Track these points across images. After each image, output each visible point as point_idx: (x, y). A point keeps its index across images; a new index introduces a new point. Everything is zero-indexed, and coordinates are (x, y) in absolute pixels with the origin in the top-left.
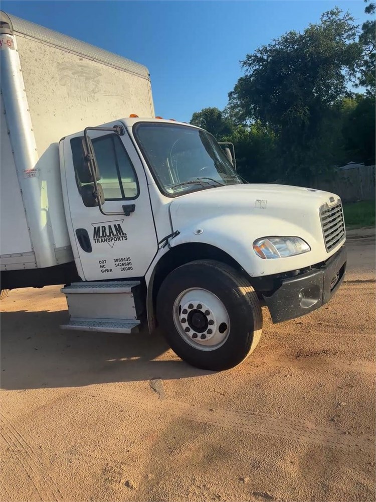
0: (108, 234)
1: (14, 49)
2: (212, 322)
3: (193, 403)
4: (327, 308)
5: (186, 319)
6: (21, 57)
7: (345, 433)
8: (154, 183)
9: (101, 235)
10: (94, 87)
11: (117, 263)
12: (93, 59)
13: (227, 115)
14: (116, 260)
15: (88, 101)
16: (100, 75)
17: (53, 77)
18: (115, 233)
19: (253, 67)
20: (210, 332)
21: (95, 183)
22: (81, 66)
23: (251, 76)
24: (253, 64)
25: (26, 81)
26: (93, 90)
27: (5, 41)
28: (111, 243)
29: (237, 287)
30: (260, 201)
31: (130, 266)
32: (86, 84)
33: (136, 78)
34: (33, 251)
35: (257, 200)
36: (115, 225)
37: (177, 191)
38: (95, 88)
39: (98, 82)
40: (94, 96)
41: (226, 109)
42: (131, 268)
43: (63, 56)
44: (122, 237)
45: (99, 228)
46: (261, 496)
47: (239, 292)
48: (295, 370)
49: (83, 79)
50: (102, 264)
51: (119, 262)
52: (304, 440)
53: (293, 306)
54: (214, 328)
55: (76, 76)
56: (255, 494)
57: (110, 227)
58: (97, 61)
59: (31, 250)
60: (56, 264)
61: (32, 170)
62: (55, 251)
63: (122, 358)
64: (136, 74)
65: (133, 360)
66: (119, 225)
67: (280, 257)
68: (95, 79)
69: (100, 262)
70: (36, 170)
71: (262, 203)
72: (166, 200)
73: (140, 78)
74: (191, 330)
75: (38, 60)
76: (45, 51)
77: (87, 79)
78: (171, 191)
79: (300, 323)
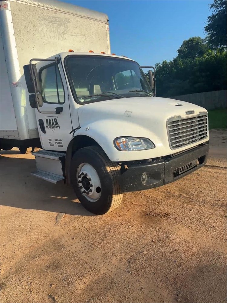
0: (52, 124)
1: (8, 10)
2: (92, 186)
3: (68, 232)
4: (194, 185)
5: (81, 181)
6: (13, 14)
7: (129, 272)
8: (72, 95)
9: (49, 124)
10: (63, 30)
11: (56, 141)
12: (64, 12)
13: (206, 42)
14: (56, 140)
15: (58, 40)
16: (69, 22)
17: (34, 26)
18: (55, 124)
19: (219, 9)
20: (91, 191)
21: (35, 93)
22: (55, 17)
23: (216, 15)
24: (219, 6)
25: (15, 29)
26: (63, 33)
27: (3, 5)
28: (53, 129)
29: (105, 166)
30: (128, 112)
31: (61, 144)
32: (57, 29)
33: (97, 23)
34: (18, 130)
35: (126, 111)
36: (54, 119)
37: (86, 100)
38: (65, 31)
39: (67, 27)
40: (63, 36)
41: (206, 38)
42: (62, 146)
43: (42, 12)
44: (58, 126)
45: (48, 119)
46: (52, 298)
47: (106, 170)
48: (138, 224)
49: (56, 25)
50: (50, 141)
51: (57, 141)
52: (103, 270)
53: (136, 183)
54: (93, 189)
55: (51, 24)
56: (50, 296)
57: (52, 119)
58: (68, 13)
59: (17, 129)
60: (29, 138)
61: (16, 83)
62: (29, 131)
63: (59, 196)
64: (97, 20)
65: (63, 199)
66: (56, 119)
67: (131, 151)
68: (65, 25)
69: (49, 140)
70: (19, 83)
71: (129, 113)
72: (77, 106)
73: (100, 23)
74: (83, 188)
75: (25, 16)
76: (30, 10)
77: (59, 25)
78: (82, 101)
79: (169, 192)
